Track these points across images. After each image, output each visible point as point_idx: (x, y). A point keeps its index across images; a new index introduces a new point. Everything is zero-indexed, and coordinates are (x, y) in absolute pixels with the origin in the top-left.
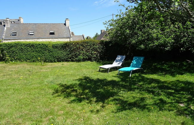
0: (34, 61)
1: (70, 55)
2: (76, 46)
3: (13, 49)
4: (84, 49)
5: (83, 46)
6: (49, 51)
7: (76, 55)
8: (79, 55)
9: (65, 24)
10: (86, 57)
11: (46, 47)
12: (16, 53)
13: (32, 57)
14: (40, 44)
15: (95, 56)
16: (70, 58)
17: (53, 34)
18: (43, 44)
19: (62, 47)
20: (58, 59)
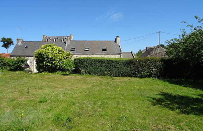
0: (101, 75)
1: (133, 71)
2: (139, 63)
3: (85, 63)
4: (146, 65)
5: (146, 63)
6: (114, 66)
7: (139, 71)
8: (142, 71)
9: (116, 41)
10: (148, 73)
11: (113, 63)
12: (87, 67)
13: (100, 71)
14: (107, 60)
15: (156, 73)
16: (133, 74)
17: (105, 51)
18: (110, 60)
19: (127, 63)
20: (122, 74)
